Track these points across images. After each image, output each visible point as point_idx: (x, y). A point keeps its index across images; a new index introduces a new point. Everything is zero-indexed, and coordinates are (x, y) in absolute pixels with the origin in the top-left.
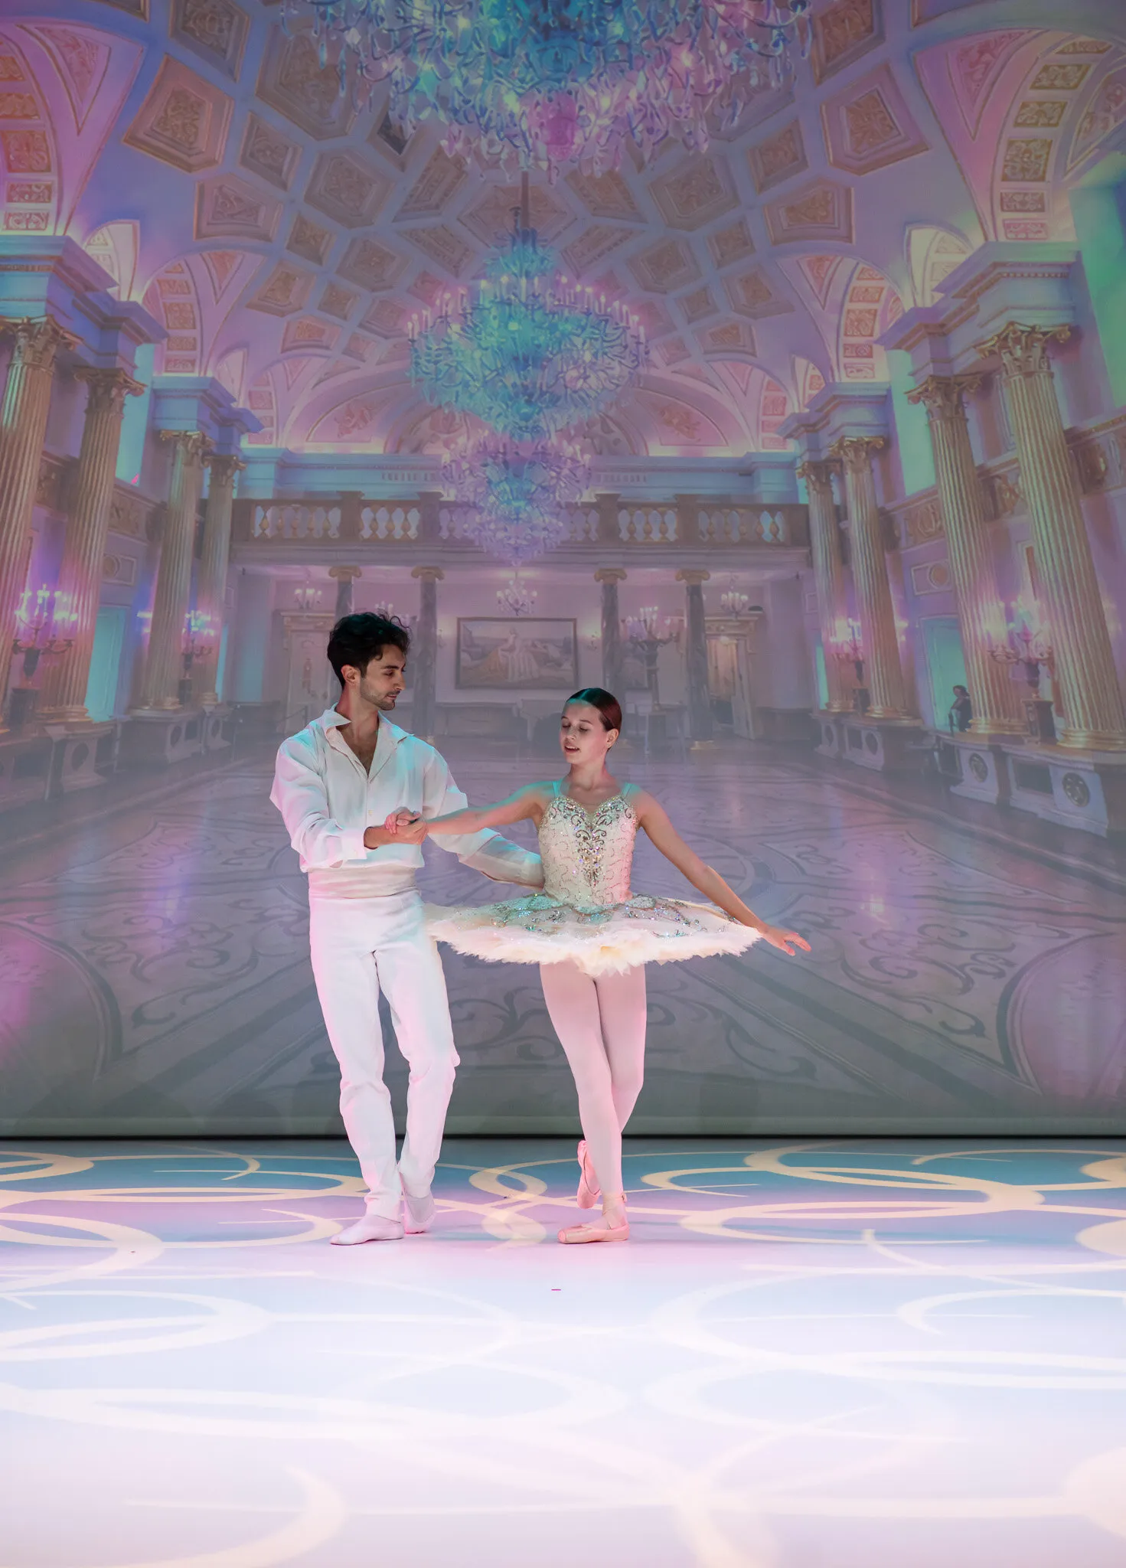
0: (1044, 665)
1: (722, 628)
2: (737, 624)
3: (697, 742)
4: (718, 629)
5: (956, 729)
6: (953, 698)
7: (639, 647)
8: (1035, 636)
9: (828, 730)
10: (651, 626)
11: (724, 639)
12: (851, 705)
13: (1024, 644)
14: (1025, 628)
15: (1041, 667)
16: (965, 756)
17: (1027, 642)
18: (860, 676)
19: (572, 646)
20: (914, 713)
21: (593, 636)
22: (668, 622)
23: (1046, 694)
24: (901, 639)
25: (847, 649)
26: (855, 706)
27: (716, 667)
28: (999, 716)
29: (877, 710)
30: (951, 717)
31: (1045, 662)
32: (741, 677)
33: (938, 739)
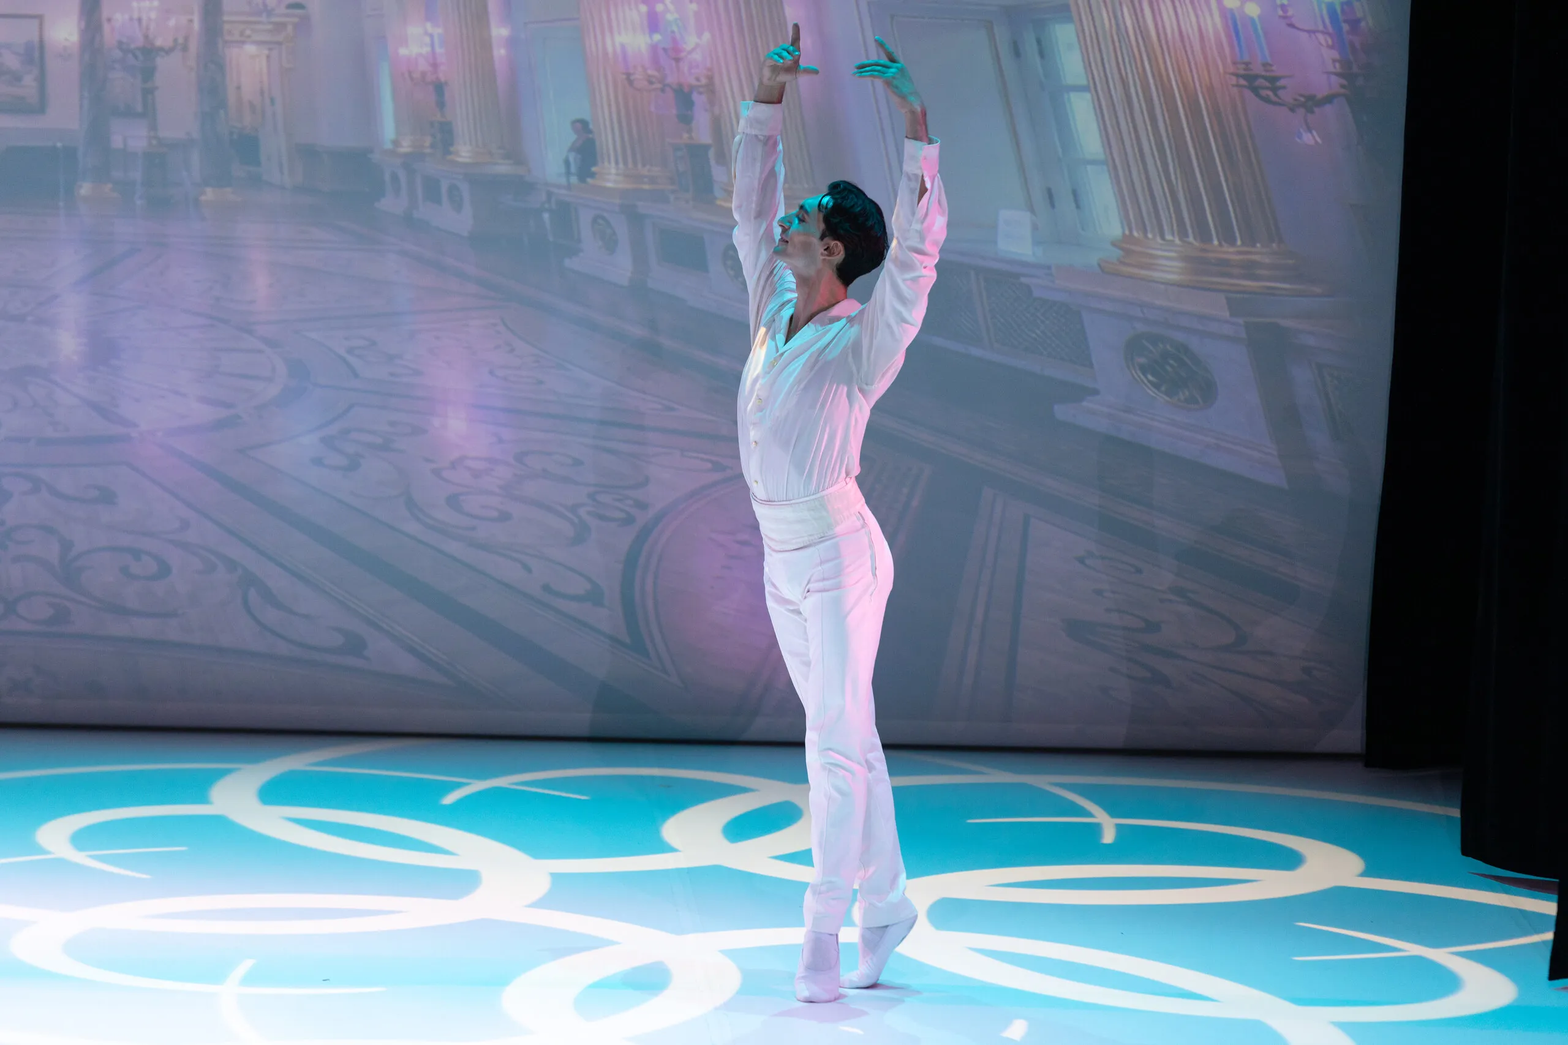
0: (700, 93)
1: (248, 32)
2: (270, 27)
3: (209, 190)
4: (242, 34)
5: (574, 180)
6: (570, 137)
7: (130, 56)
8: (690, 52)
9: (395, 178)
10: (148, 29)
11: (251, 49)
12: (427, 144)
13: (674, 63)
14: (674, 40)
15: (695, 97)
16: (585, 219)
17: (678, 60)
18: (441, 105)
19: (37, 55)
20: (515, 155)
21: (66, 40)
22: (172, 22)
23: (703, 134)
24: (500, 52)
25: (423, 66)
26: (432, 146)
27: (239, 88)
28: (635, 163)
29: (464, 153)
30: (567, 163)
31: (701, 90)
32: (272, 101)
33: (550, 195)
